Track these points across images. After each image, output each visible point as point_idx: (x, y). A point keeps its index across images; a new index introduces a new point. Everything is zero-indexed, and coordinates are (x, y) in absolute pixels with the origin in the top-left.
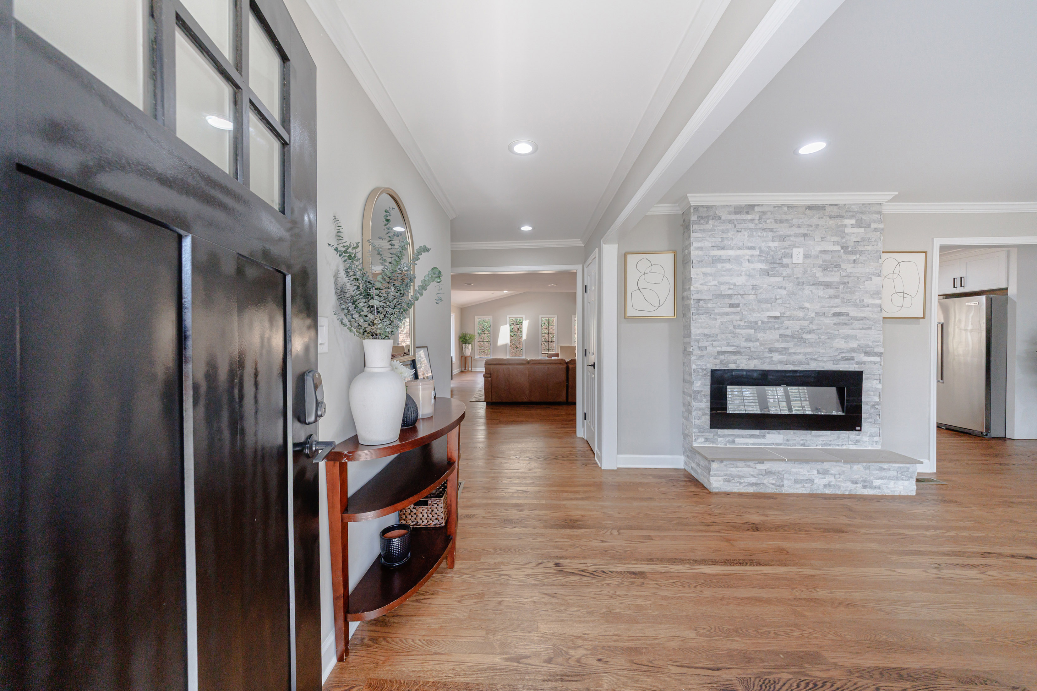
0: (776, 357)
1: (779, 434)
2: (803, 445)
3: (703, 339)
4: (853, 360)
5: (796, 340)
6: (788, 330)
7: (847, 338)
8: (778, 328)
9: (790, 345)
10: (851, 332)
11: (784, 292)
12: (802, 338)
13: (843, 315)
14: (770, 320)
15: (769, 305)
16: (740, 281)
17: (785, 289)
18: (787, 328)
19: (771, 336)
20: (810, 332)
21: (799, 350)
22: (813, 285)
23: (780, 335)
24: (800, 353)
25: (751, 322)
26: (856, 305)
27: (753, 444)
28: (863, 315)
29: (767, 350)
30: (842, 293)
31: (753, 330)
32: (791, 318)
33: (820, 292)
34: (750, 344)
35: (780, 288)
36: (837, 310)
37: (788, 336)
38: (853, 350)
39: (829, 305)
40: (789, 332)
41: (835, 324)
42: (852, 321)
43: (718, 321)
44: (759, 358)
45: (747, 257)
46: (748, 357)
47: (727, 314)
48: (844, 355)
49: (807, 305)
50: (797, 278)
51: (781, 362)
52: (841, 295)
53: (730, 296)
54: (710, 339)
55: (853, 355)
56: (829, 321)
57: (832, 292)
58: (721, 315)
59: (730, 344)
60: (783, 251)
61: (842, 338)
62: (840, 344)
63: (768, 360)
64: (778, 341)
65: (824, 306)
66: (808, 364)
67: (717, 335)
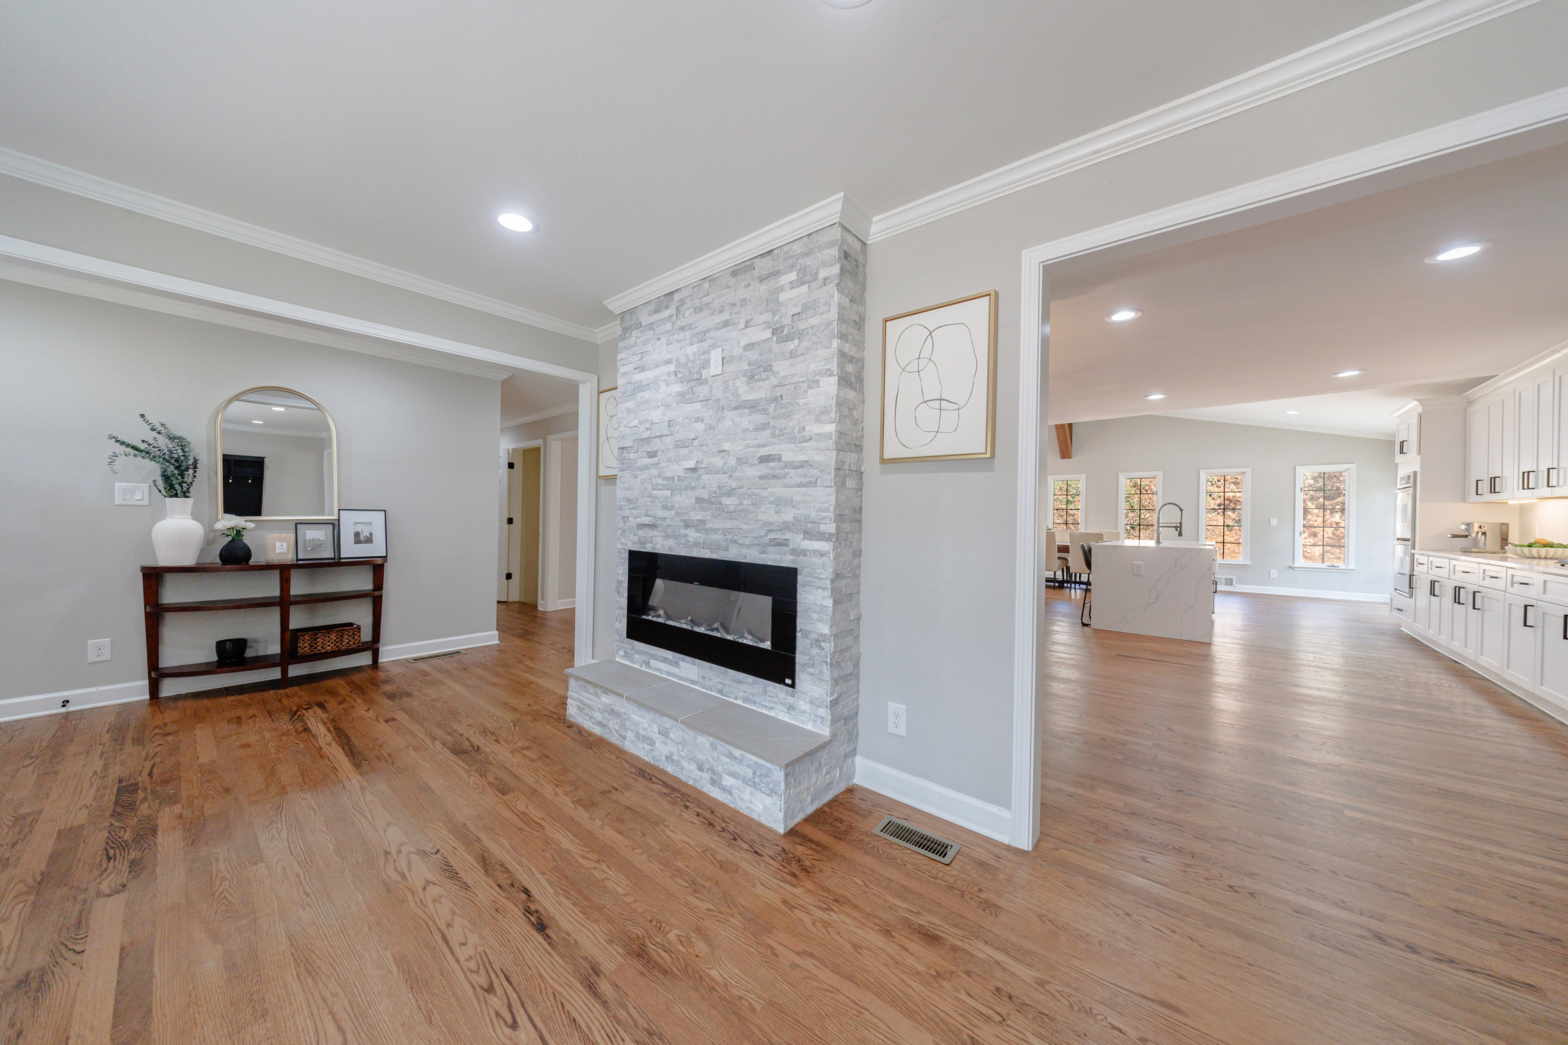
0: (693, 535)
1: (694, 664)
2: (720, 691)
3: (625, 505)
4: (787, 545)
5: (714, 507)
6: (704, 491)
7: (779, 502)
8: (693, 488)
9: (707, 515)
10: (786, 492)
11: (700, 426)
12: (720, 503)
13: (773, 460)
14: (688, 475)
15: (686, 450)
16: (656, 415)
17: (702, 421)
18: (704, 487)
19: (685, 500)
20: (730, 493)
21: (718, 524)
22: (735, 409)
23: (697, 499)
24: (718, 530)
25: (668, 479)
26: (793, 440)
27: (668, 673)
28: (803, 458)
29: (682, 524)
30: (773, 418)
31: (670, 492)
32: (709, 470)
33: (746, 420)
34: (667, 514)
35: (697, 420)
36: (765, 451)
37: (704, 499)
38: (786, 527)
39: (756, 442)
40: (705, 495)
41: (761, 478)
42: (786, 470)
43: (639, 479)
44: (675, 537)
45: (664, 377)
46: (663, 534)
47: (647, 467)
48: (772, 536)
49: (726, 446)
50: (718, 400)
51: (697, 544)
52: (772, 423)
53: (647, 440)
54: (631, 506)
55: (788, 535)
56: (754, 472)
57: (759, 418)
58: (641, 470)
59: (649, 513)
60: (702, 357)
61: (771, 503)
62: (768, 514)
63: (683, 541)
64: (694, 509)
65: (748, 446)
66: (726, 549)
67: (638, 499)
